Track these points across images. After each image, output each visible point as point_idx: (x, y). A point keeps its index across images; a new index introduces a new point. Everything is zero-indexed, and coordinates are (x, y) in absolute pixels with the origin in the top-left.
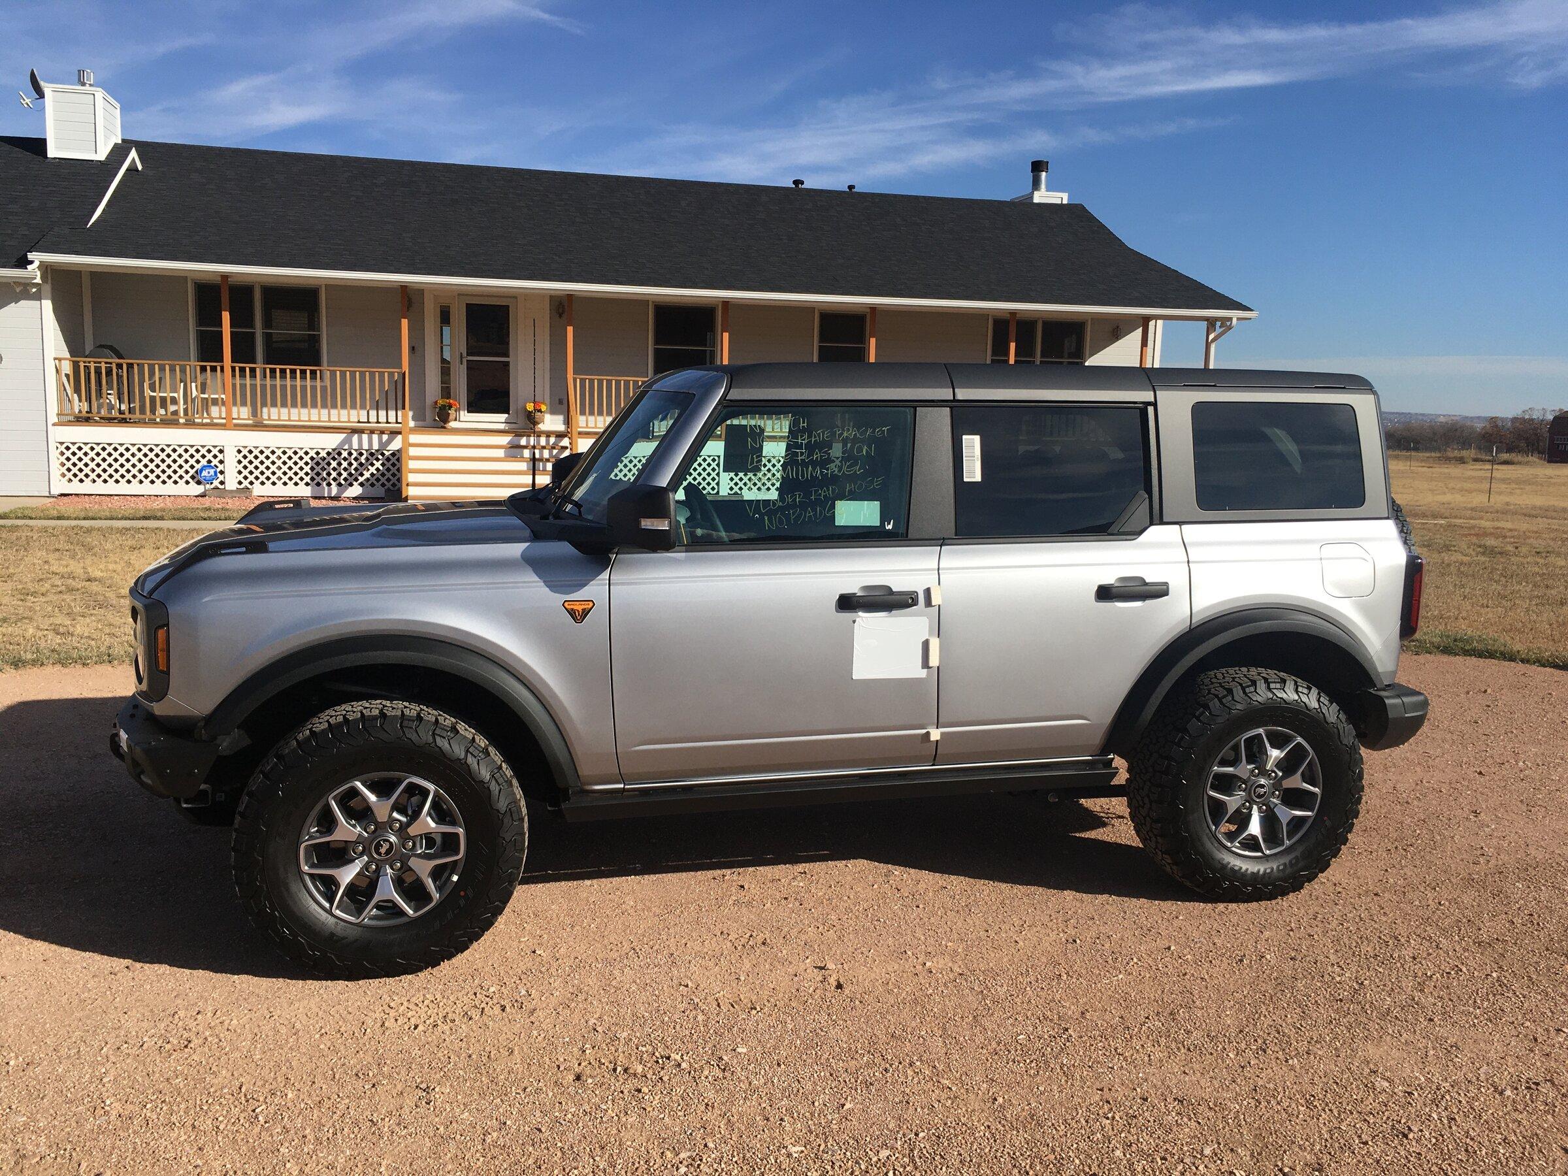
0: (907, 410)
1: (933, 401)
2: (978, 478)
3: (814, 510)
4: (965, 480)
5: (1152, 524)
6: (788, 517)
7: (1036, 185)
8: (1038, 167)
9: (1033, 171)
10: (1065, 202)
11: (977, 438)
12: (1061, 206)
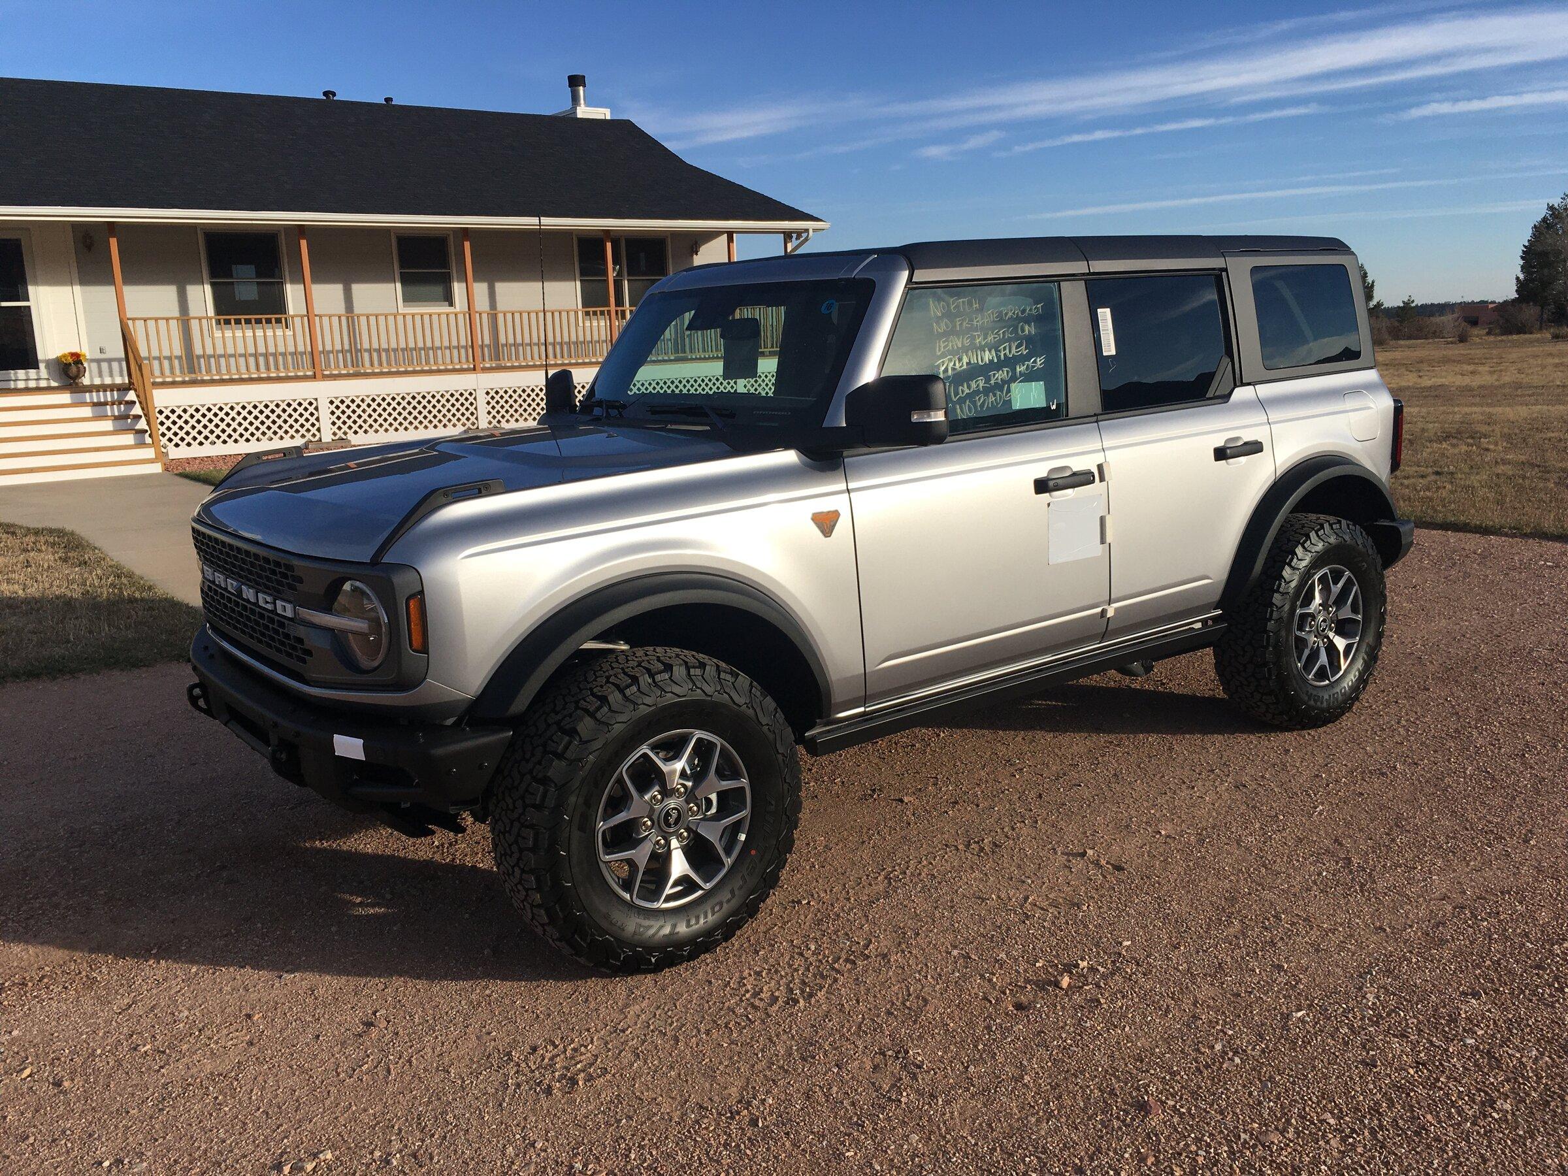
0: (1052, 285)
1: (1073, 275)
2: (1113, 352)
3: (995, 395)
4: (1105, 354)
5: (1235, 386)
6: (974, 403)
7: (575, 99)
8: (575, 81)
9: (570, 86)
10: (608, 117)
11: (1108, 310)
12: (604, 121)
